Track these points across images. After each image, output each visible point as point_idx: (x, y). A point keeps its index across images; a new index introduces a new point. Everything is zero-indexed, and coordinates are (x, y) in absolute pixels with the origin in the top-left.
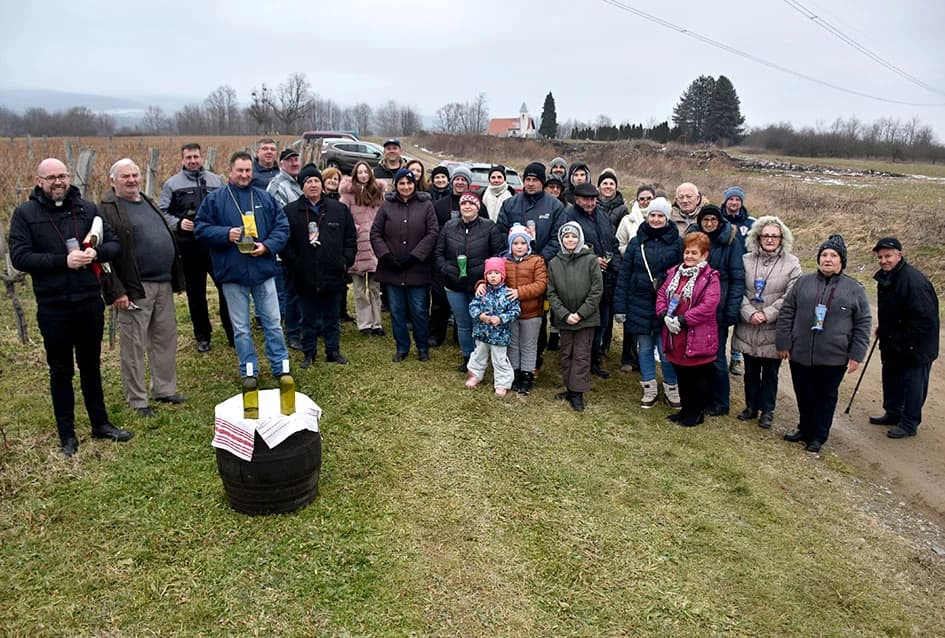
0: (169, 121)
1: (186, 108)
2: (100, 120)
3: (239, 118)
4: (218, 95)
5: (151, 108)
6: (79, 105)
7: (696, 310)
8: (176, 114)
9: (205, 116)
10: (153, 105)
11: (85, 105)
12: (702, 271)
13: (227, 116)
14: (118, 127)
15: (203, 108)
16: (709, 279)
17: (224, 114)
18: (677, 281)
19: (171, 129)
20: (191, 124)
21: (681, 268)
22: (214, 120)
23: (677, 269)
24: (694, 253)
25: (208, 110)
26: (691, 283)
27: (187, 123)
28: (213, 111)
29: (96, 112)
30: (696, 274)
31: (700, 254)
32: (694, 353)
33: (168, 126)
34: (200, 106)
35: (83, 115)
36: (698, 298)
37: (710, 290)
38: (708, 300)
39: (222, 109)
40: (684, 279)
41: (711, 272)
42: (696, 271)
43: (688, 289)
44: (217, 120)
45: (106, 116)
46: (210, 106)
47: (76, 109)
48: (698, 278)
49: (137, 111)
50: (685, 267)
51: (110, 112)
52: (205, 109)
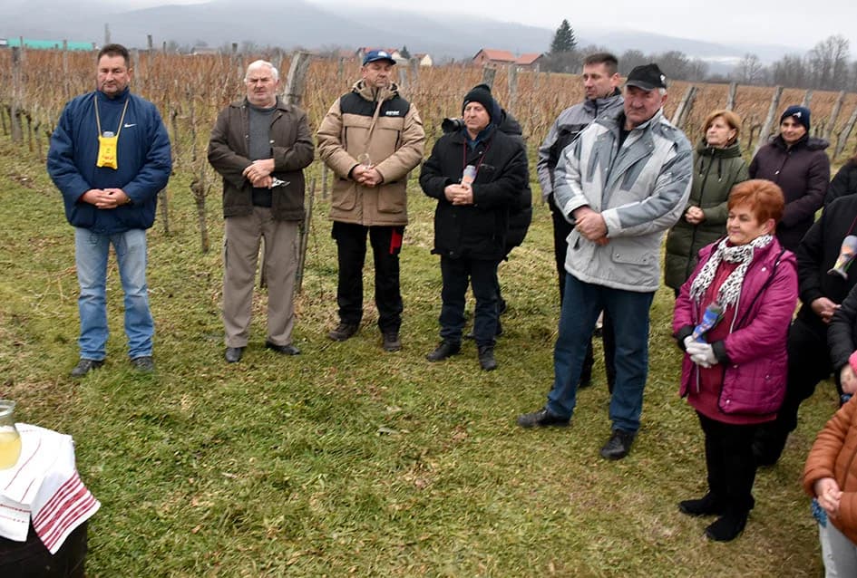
0: (765, 71)
1: (786, 58)
2: (694, 66)
3: (846, 72)
4: (826, 45)
5: (747, 57)
6: (675, 50)
7: (746, 335)
8: (775, 64)
9: (806, 67)
10: (752, 52)
11: (680, 50)
12: (761, 255)
13: (832, 70)
14: (710, 74)
15: (805, 59)
16: (774, 270)
17: (829, 68)
18: (712, 270)
19: (765, 80)
20: (789, 74)
21: (723, 245)
22: (815, 74)
23: (715, 248)
24: (742, 218)
25: (811, 61)
26: (738, 275)
27: (784, 76)
28: (816, 63)
29: (691, 58)
30: (748, 260)
31: (754, 222)
32: (736, 406)
33: (762, 76)
34: (802, 58)
35: (677, 59)
36: (750, 308)
37: (775, 294)
38: (772, 312)
39: (827, 62)
40: (726, 267)
41: (778, 257)
42: (749, 253)
43: (732, 288)
44: (820, 73)
45: (700, 62)
46: (814, 57)
47: (672, 53)
48: (750, 267)
49: (733, 58)
50: (730, 244)
51: (705, 59)
52: (807, 60)
